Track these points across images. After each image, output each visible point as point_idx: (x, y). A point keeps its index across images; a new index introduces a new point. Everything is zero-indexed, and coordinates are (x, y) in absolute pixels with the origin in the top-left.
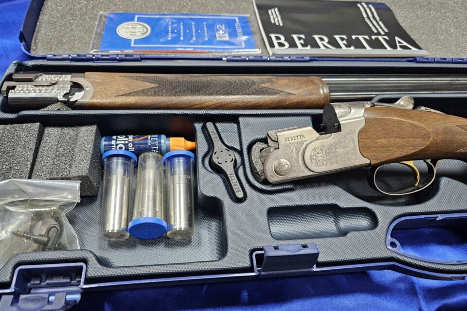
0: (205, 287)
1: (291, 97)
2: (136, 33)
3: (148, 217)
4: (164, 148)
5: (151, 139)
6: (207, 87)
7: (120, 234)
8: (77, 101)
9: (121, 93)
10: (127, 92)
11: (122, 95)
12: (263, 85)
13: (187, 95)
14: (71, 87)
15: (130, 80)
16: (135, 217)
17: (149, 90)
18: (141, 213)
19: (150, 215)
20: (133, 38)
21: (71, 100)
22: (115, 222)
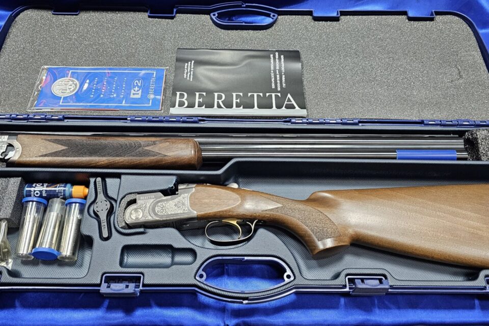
0: (82, 295)
1: (166, 158)
2: (67, 90)
3: (45, 248)
4: (67, 194)
5: (59, 188)
6: (103, 149)
7: (27, 256)
8: (10, 158)
9: (40, 154)
10: (44, 153)
11: (40, 156)
12: (146, 148)
13: (87, 157)
14: (8, 146)
15: (48, 143)
16: (37, 246)
17: (60, 152)
18: (41, 244)
19: (47, 247)
20: (63, 96)
21: (6, 158)
22: (24, 248)
